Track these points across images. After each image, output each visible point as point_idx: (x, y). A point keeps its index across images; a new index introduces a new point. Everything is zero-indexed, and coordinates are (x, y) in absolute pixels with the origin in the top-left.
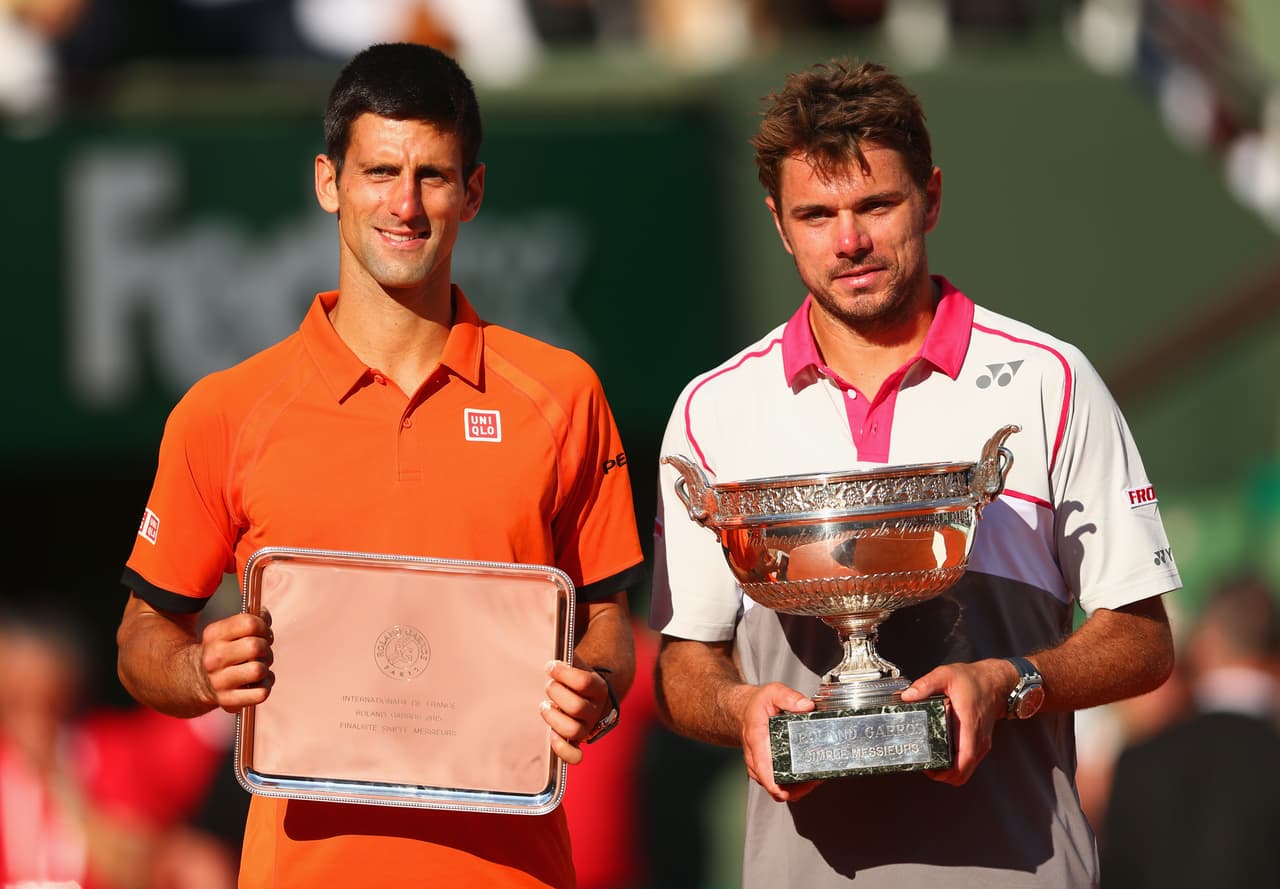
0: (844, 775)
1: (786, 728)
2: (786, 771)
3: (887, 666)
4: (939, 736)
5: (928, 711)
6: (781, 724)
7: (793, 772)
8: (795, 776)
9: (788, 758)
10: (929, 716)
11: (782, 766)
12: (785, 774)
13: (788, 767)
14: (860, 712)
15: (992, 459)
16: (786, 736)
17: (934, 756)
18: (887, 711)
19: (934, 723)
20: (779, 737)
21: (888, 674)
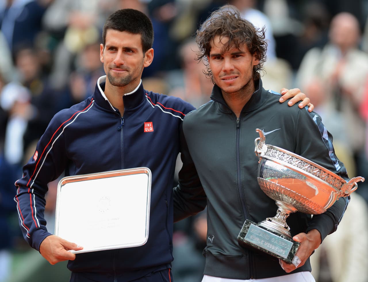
0: (259, 248)
1: (250, 225)
2: (243, 237)
3: (287, 226)
4: (293, 253)
5: (294, 244)
6: (249, 223)
7: (244, 239)
8: (245, 240)
9: (245, 234)
10: (293, 245)
11: (242, 235)
12: (242, 238)
13: (244, 237)
14: (274, 233)
15: (352, 185)
16: (248, 227)
17: (288, 257)
18: (282, 237)
19: (293, 248)
20: (246, 227)
21: (286, 228)
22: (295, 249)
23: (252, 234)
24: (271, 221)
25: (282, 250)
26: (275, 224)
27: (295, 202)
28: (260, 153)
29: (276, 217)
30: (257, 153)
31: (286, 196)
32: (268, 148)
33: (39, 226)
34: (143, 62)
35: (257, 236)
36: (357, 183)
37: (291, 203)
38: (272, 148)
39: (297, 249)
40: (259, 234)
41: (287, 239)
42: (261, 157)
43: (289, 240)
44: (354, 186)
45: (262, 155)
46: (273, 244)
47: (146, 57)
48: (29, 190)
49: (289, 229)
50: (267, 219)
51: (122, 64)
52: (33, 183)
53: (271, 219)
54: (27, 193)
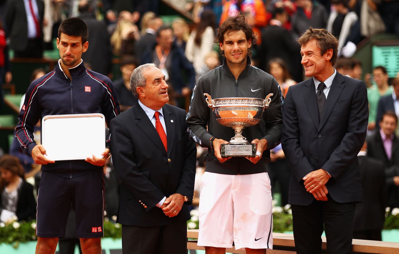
8: (226, 155)
9: (224, 152)
10: (252, 146)
13: (224, 154)
14: (239, 144)
15: (268, 100)
16: (224, 148)
17: (252, 154)
18: (244, 145)
19: (253, 148)
20: (223, 148)
21: (244, 139)
22: (254, 148)
23: (228, 150)
24: (234, 139)
25: (247, 152)
26: (237, 140)
27: (242, 123)
28: (212, 106)
29: (236, 136)
30: (210, 106)
31: (237, 122)
32: (215, 101)
33: (32, 141)
34: (82, 50)
35: (231, 150)
36: (270, 97)
37: (241, 125)
38: (217, 100)
39: (255, 147)
40: (232, 148)
41: (248, 145)
42: (213, 107)
43: (249, 145)
44: (269, 100)
45: (214, 106)
46: (241, 151)
47: (84, 47)
48: (23, 128)
49: (246, 139)
50: (232, 139)
51: (70, 54)
52: (25, 124)
53: (234, 138)
54: (22, 130)
